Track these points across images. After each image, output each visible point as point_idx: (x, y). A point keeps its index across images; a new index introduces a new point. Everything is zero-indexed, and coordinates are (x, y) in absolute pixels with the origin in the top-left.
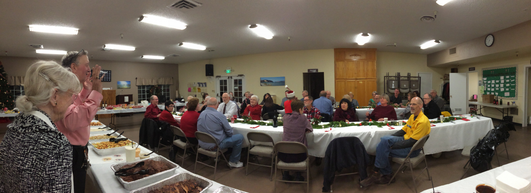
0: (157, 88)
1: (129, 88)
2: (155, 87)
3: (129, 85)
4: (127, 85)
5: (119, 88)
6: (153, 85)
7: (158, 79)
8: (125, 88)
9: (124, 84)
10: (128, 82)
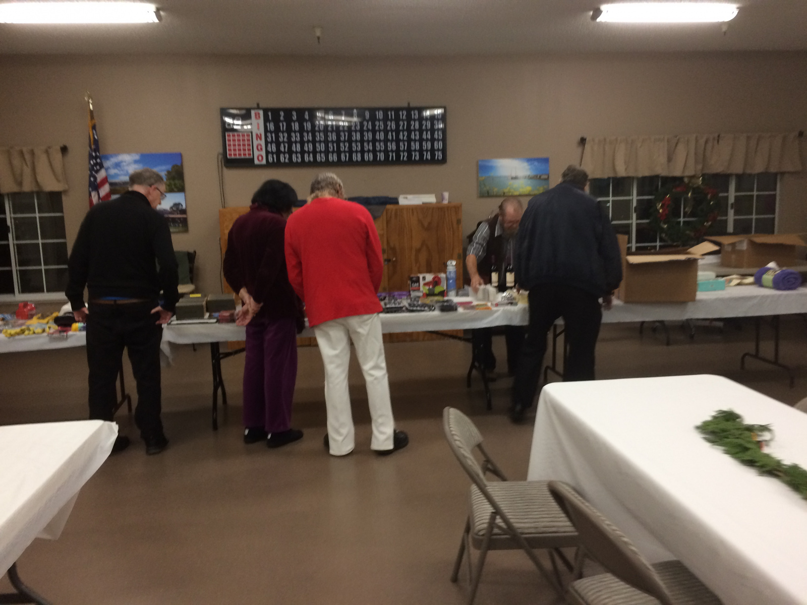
0: (696, 190)
2: (688, 188)
4: (530, 178)
6: (677, 173)
7: (706, 142)
8: (517, 193)
9: (514, 175)
10: (536, 163)
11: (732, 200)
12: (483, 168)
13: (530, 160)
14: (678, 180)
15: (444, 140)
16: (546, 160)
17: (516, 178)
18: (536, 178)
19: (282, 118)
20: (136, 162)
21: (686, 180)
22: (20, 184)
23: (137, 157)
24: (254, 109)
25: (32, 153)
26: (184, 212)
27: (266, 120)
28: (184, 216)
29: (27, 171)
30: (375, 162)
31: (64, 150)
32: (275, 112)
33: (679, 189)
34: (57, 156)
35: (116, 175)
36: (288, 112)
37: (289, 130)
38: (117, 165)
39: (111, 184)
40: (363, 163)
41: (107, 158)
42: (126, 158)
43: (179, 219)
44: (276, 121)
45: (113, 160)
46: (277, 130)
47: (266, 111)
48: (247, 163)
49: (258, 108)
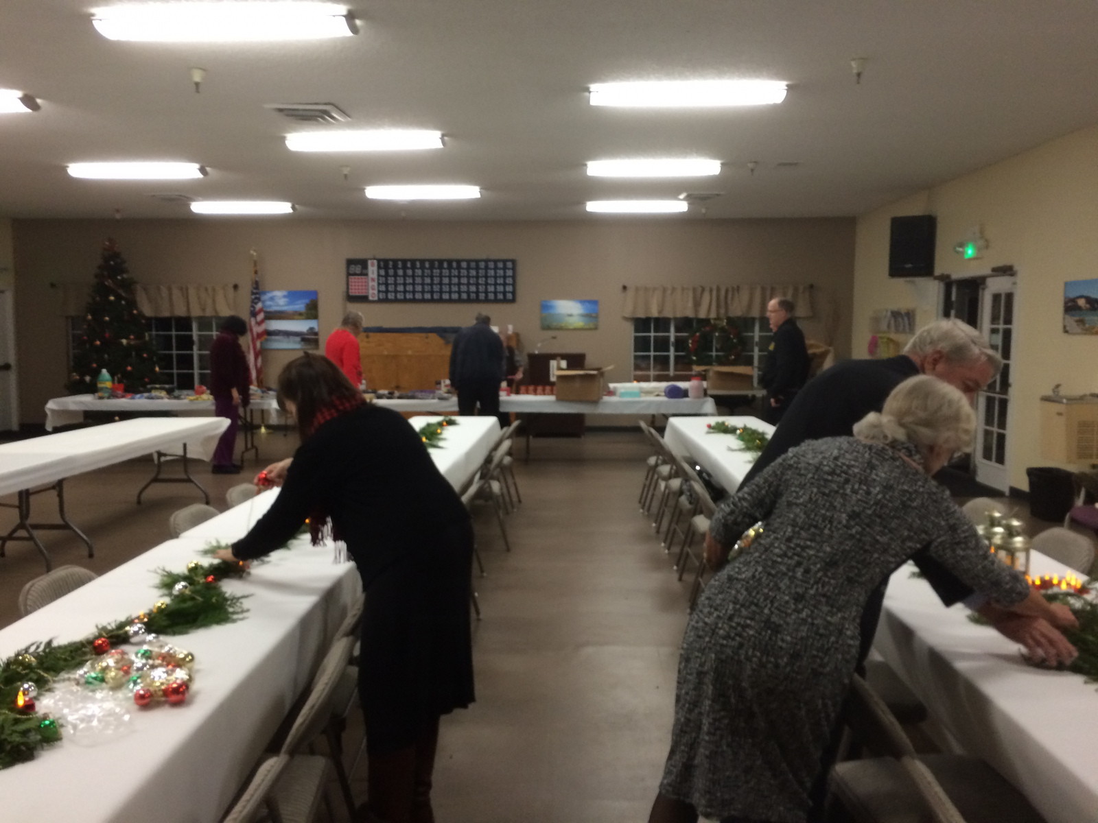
0: (723, 330)
1: (592, 326)
2: (715, 328)
3: (592, 317)
4: (583, 316)
5: (546, 327)
6: (702, 314)
7: (727, 291)
8: (571, 327)
9: (569, 312)
10: (587, 304)
11: (757, 339)
12: (545, 307)
13: (582, 302)
14: (706, 322)
15: (514, 285)
16: (595, 302)
17: (571, 315)
18: (587, 316)
19: (391, 267)
20: (285, 297)
21: (712, 322)
22: (204, 310)
23: (285, 293)
24: (371, 259)
25: (214, 290)
26: (316, 334)
27: (379, 267)
28: (316, 337)
29: (209, 302)
30: (460, 301)
31: (236, 287)
32: (386, 261)
33: (708, 329)
34: (231, 290)
35: (270, 306)
36: (395, 261)
37: (396, 275)
38: (272, 299)
39: (266, 312)
40: (450, 301)
41: (264, 293)
42: (278, 294)
43: (313, 339)
44: (386, 268)
45: (269, 295)
46: (387, 275)
47: (379, 261)
48: (363, 299)
49: (374, 259)
